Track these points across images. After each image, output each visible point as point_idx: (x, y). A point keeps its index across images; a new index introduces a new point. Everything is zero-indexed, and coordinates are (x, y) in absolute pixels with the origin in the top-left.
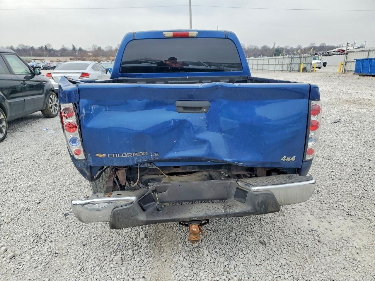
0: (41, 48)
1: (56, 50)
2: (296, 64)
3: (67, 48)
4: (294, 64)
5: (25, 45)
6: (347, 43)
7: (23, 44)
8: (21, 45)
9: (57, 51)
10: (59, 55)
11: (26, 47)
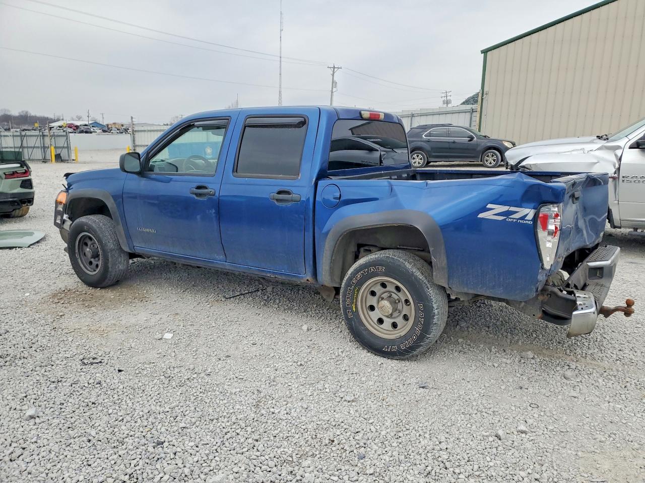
2: (34, 147)
4: (31, 147)
6: (130, 118)
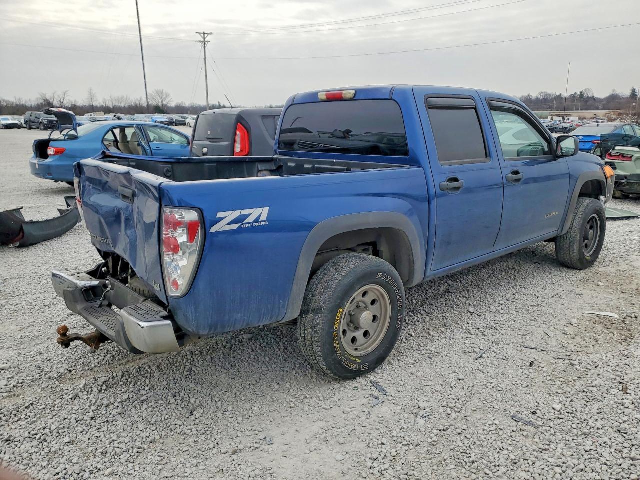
0: (573, 97)
1: (598, 98)
3: (621, 95)
5: (549, 92)
7: (545, 91)
8: (542, 93)
9: (600, 101)
10: (601, 107)
11: (550, 95)
